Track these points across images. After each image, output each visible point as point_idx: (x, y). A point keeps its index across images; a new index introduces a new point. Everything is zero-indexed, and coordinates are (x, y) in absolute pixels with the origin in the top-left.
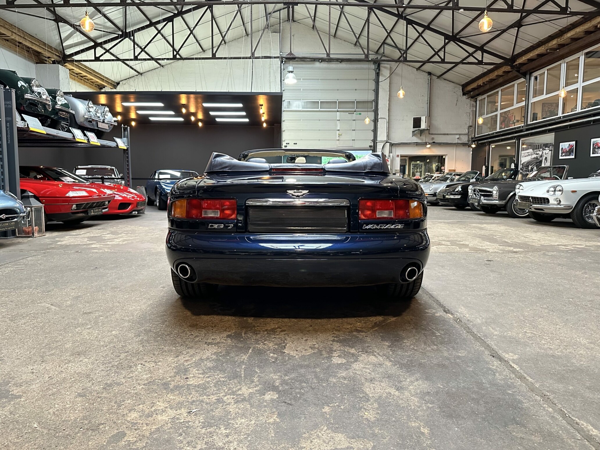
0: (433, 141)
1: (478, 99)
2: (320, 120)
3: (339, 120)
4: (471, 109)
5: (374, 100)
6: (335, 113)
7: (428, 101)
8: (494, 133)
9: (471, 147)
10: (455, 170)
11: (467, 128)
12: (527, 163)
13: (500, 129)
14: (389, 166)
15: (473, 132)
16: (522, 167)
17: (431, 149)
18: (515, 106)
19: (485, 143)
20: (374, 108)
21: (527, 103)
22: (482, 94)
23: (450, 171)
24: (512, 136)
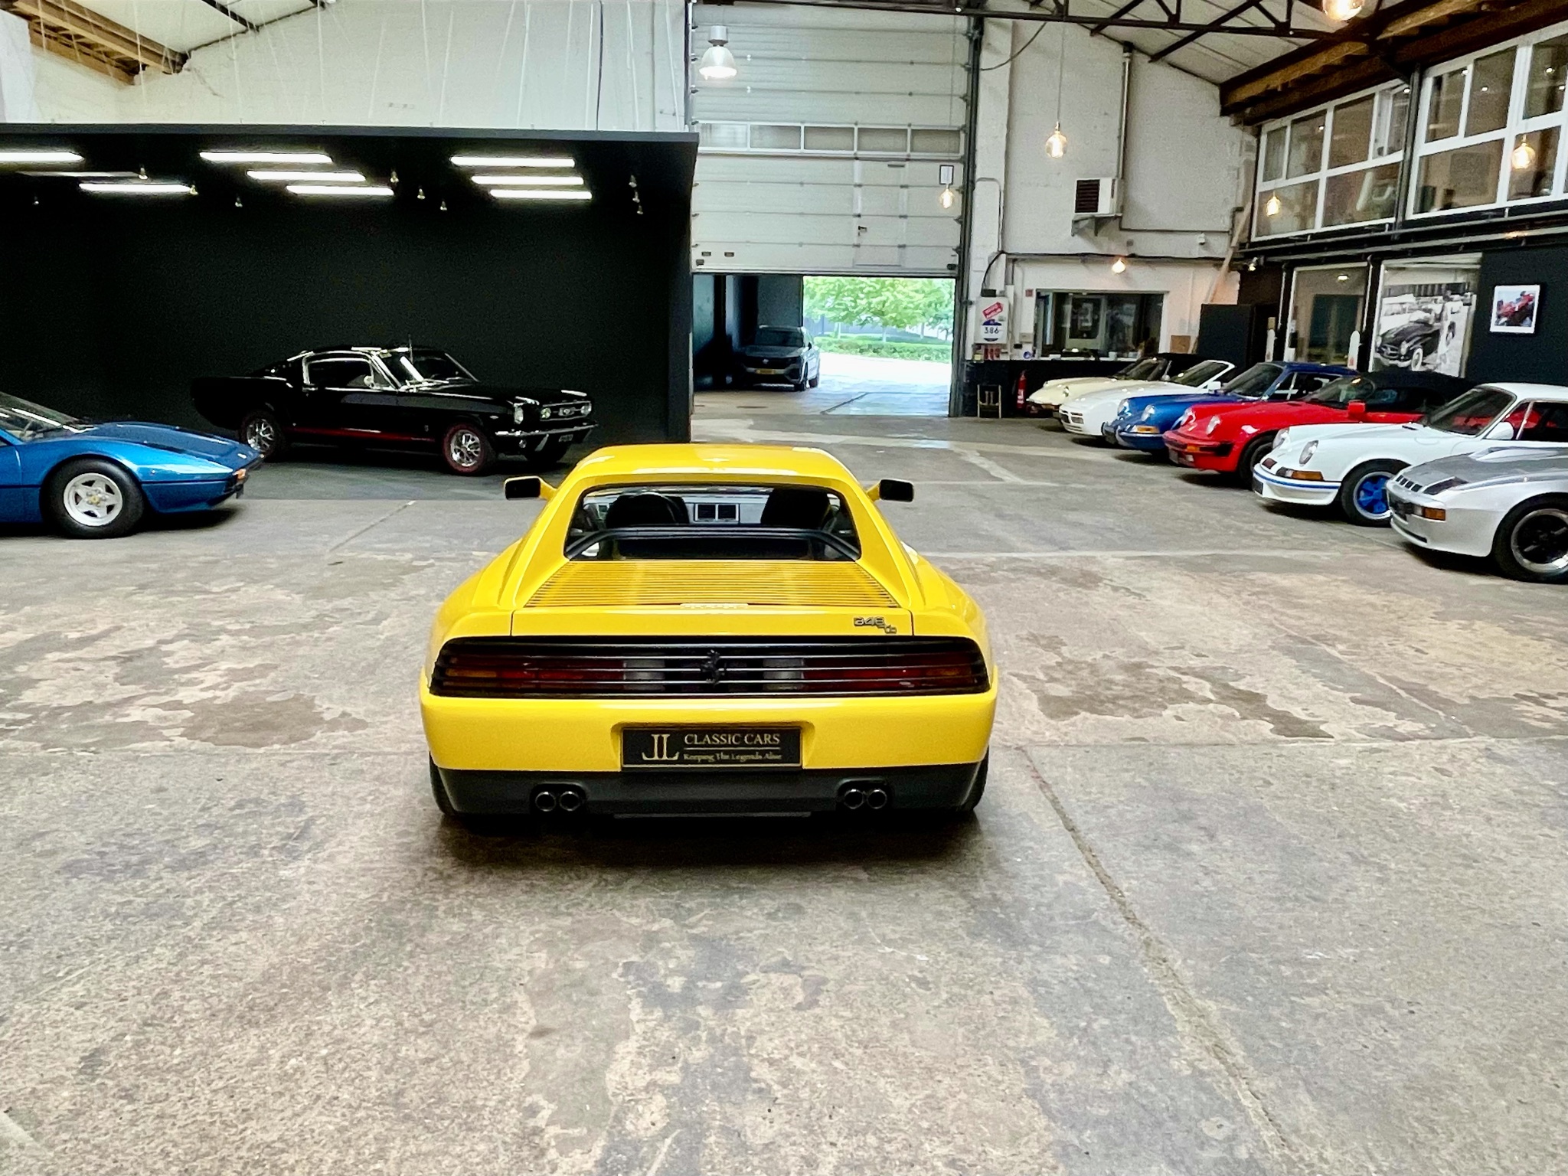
0: (1133, 250)
1: (1264, 127)
2: (802, 184)
3: (860, 186)
4: (1244, 158)
5: (963, 128)
6: (848, 163)
7: (1120, 130)
8: (1307, 235)
9: (1239, 271)
10: (1189, 337)
11: (1230, 214)
12: (1396, 335)
13: (1325, 225)
14: (1005, 324)
15: (1245, 226)
16: (1381, 345)
17: (1124, 275)
18: (1373, 162)
19: (1280, 264)
20: (961, 153)
21: (1408, 155)
22: (1277, 115)
23: (1175, 340)
24: (1360, 251)
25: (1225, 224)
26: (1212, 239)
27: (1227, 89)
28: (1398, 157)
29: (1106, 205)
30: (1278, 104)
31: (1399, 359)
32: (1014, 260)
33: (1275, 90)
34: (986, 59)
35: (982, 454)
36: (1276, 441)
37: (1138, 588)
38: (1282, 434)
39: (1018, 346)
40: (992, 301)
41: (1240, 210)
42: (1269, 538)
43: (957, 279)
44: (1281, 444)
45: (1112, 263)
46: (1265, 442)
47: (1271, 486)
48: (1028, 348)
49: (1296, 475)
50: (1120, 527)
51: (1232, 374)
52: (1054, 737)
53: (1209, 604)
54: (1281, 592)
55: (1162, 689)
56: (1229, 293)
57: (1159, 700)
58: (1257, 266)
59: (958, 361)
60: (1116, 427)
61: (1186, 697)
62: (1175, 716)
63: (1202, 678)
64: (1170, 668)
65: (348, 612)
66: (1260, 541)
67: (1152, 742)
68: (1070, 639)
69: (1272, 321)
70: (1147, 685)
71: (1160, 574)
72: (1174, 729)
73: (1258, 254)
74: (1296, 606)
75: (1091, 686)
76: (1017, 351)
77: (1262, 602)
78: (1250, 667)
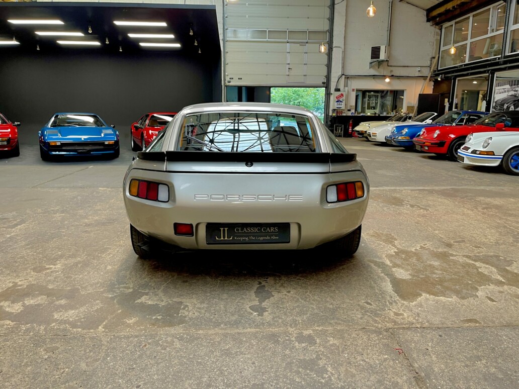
0: (392, 74)
1: (443, 26)
2: (267, 52)
3: (289, 53)
4: (435, 38)
5: (328, 30)
6: (284, 44)
7: (388, 27)
8: (462, 65)
9: (433, 81)
10: (414, 107)
11: (430, 59)
12: (502, 101)
13: (469, 61)
14: (344, 102)
15: (436, 64)
16: (495, 105)
17: (389, 83)
18: (490, 35)
19: (451, 77)
20: (328, 40)
21: (506, 30)
22: (450, 20)
23: (408, 107)
24: (486, 69)
25: (428, 63)
26: (423, 69)
27: (429, 11)
28: (502, 31)
29: (383, 56)
30: (450, 15)
32: (347, 78)
33: (449, 10)
36: (467, 139)
37: (423, 205)
38: (469, 137)
39: (349, 110)
40: (338, 93)
41: (434, 58)
42: (474, 181)
43: (326, 88)
44: (469, 141)
45: (385, 79)
46: (461, 140)
47: (468, 158)
48: (353, 111)
49: (481, 153)
50: (403, 176)
52: (411, 319)
53: (464, 214)
54: (497, 207)
55: (467, 273)
56: (429, 90)
57: (470, 282)
58: (441, 79)
59: (327, 115)
60: (391, 138)
61: (485, 279)
62: (487, 297)
63: (487, 264)
64: (464, 256)
65: (5, 220)
66: (470, 182)
67: (483, 323)
68: (398, 236)
69: (446, 100)
70: (456, 270)
71: (431, 198)
72: (491, 309)
73: (441, 74)
74: (510, 215)
75: (421, 270)
76: (349, 112)
77: (491, 213)
78: (511, 255)
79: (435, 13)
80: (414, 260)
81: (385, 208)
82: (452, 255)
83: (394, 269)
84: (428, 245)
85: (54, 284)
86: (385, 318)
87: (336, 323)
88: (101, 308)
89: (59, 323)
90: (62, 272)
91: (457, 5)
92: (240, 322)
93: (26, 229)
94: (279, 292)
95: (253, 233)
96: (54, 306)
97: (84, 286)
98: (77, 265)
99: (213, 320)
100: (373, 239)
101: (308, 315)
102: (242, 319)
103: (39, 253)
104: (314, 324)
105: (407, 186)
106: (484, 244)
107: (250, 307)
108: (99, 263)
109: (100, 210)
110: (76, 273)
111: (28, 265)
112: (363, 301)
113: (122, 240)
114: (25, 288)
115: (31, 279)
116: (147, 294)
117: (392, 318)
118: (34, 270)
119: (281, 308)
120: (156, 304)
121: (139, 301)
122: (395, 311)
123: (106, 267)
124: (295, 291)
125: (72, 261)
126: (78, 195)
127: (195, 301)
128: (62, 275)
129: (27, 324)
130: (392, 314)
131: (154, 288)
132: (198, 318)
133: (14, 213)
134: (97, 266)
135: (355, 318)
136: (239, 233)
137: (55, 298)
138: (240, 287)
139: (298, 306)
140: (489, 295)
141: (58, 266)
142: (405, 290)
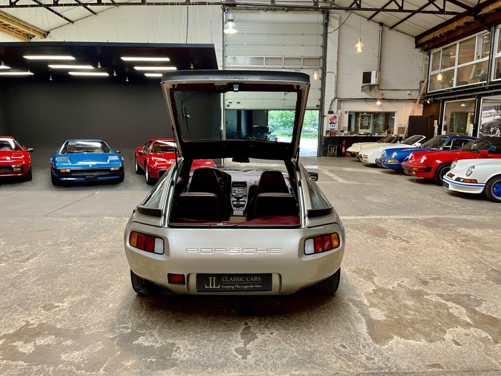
0: (383, 97)
1: (431, 52)
4: (424, 63)
5: (321, 58)
7: (379, 54)
8: (450, 89)
9: (423, 104)
10: (405, 128)
11: (419, 83)
12: (488, 125)
13: (456, 86)
14: (337, 124)
15: (425, 87)
16: (482, 129)
17: (380, 106)
18: (476, 61)
19: (439, 100)
20: (321, 66)
21: (491, 58)
22: (437, 47)
23: (399, 129)
24: (472, 94)
25: (418, 87)
26: (413, 92)
27: (418, 38)
28: (487, 58)
29: (373, 81)
30: (438, 42)
31: (490, 134)
32: (341, 101)
33: (437, 37)
34: (330, 29)
35: (330, 171)
36: (452, 165)
37: (405, 237)
38: (454, 163)
39: (342, 131)
40: (332, 116)
41: (423, 82)
42: (457, 209)
43: (320, 110)
44: (454, 167)
45: (377, 101)
46: (446, 166)
47: (452, 185)
48: (346, 132)
49: (465, 181)
50: (390, 203)
51: (425, 140)
52: (381, 364)
53: (443, 247)
54: (476, 240)
55: (438, 314)
56: (419, 112)
57: (440, 324)
58: (430, 102)
59: (320, 137)
60: (381, 160)
61: (454, 321)
62: (453, 340)
63: (458, 303)
64: (437, 295)
65: (19, 253)
66: (453, 210)
67: (445, 368)
68: (378, 272)
69: (436, 121)
70: (428, 310)
71: (414, 229)
72: (455, 353)
73: (431, 97)
74: (487, 249)
75: (396, 311)
76: (342, 133)
77: (469, 246)
78: (481, 294)
79: (423, 40)
80: (390, 299)
81: (369, 240)
82: (427, 294)
83: (370, 309)
84: (406, 282)
85: (62, 323)
86: (357, 362)
87: (312, 367)
88: (103, 349)
89: (66, 365)
90: (69, 310)
91: (444, 33)
92: (226, 365)
93: (37, 263)
94: (263, 334)
95: (238, 282)
96: (62, 346)
97: (88, 325)
98: (82, 303)
99: (202, 363)
100: (355, 275)
101: (288, 358)
102: (227, 362)
103: (49, 290)
104: (292, 368)
105: (393, 215)
106: (458, 281)
107: (235, 349)
108: (102, 301)
109: (104, 242)
110: (82, 311)
111: (39, 303)
112: (339, 344)
113: (124, 275)
114: (36, 328)
115: (41, 318)
116: (143, 335)
117: (364, 362)
118: (44, 308)
119: (263, 350)
120: (151, 345)
121: (136, 342)
122: (367, 355)
123: (108, 305)
124: (277, 332)
125: (78, 298)
126: (85, 225)
127: (186, 342)
128: (68, 314)
129: (38, 365)
130: (364, 358)
131: (150, 328)
132: (188, 361)
133: (27, 245)
134: (100, 304)
135: (330, 362)
136: (226, 282)
137: (62, 338)
138: (228, 328)
139: (279, 349)
140: (455, 339)
141: (66, 304)
142: (378, 332)
